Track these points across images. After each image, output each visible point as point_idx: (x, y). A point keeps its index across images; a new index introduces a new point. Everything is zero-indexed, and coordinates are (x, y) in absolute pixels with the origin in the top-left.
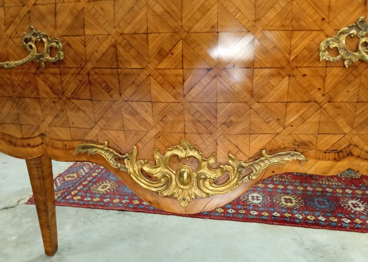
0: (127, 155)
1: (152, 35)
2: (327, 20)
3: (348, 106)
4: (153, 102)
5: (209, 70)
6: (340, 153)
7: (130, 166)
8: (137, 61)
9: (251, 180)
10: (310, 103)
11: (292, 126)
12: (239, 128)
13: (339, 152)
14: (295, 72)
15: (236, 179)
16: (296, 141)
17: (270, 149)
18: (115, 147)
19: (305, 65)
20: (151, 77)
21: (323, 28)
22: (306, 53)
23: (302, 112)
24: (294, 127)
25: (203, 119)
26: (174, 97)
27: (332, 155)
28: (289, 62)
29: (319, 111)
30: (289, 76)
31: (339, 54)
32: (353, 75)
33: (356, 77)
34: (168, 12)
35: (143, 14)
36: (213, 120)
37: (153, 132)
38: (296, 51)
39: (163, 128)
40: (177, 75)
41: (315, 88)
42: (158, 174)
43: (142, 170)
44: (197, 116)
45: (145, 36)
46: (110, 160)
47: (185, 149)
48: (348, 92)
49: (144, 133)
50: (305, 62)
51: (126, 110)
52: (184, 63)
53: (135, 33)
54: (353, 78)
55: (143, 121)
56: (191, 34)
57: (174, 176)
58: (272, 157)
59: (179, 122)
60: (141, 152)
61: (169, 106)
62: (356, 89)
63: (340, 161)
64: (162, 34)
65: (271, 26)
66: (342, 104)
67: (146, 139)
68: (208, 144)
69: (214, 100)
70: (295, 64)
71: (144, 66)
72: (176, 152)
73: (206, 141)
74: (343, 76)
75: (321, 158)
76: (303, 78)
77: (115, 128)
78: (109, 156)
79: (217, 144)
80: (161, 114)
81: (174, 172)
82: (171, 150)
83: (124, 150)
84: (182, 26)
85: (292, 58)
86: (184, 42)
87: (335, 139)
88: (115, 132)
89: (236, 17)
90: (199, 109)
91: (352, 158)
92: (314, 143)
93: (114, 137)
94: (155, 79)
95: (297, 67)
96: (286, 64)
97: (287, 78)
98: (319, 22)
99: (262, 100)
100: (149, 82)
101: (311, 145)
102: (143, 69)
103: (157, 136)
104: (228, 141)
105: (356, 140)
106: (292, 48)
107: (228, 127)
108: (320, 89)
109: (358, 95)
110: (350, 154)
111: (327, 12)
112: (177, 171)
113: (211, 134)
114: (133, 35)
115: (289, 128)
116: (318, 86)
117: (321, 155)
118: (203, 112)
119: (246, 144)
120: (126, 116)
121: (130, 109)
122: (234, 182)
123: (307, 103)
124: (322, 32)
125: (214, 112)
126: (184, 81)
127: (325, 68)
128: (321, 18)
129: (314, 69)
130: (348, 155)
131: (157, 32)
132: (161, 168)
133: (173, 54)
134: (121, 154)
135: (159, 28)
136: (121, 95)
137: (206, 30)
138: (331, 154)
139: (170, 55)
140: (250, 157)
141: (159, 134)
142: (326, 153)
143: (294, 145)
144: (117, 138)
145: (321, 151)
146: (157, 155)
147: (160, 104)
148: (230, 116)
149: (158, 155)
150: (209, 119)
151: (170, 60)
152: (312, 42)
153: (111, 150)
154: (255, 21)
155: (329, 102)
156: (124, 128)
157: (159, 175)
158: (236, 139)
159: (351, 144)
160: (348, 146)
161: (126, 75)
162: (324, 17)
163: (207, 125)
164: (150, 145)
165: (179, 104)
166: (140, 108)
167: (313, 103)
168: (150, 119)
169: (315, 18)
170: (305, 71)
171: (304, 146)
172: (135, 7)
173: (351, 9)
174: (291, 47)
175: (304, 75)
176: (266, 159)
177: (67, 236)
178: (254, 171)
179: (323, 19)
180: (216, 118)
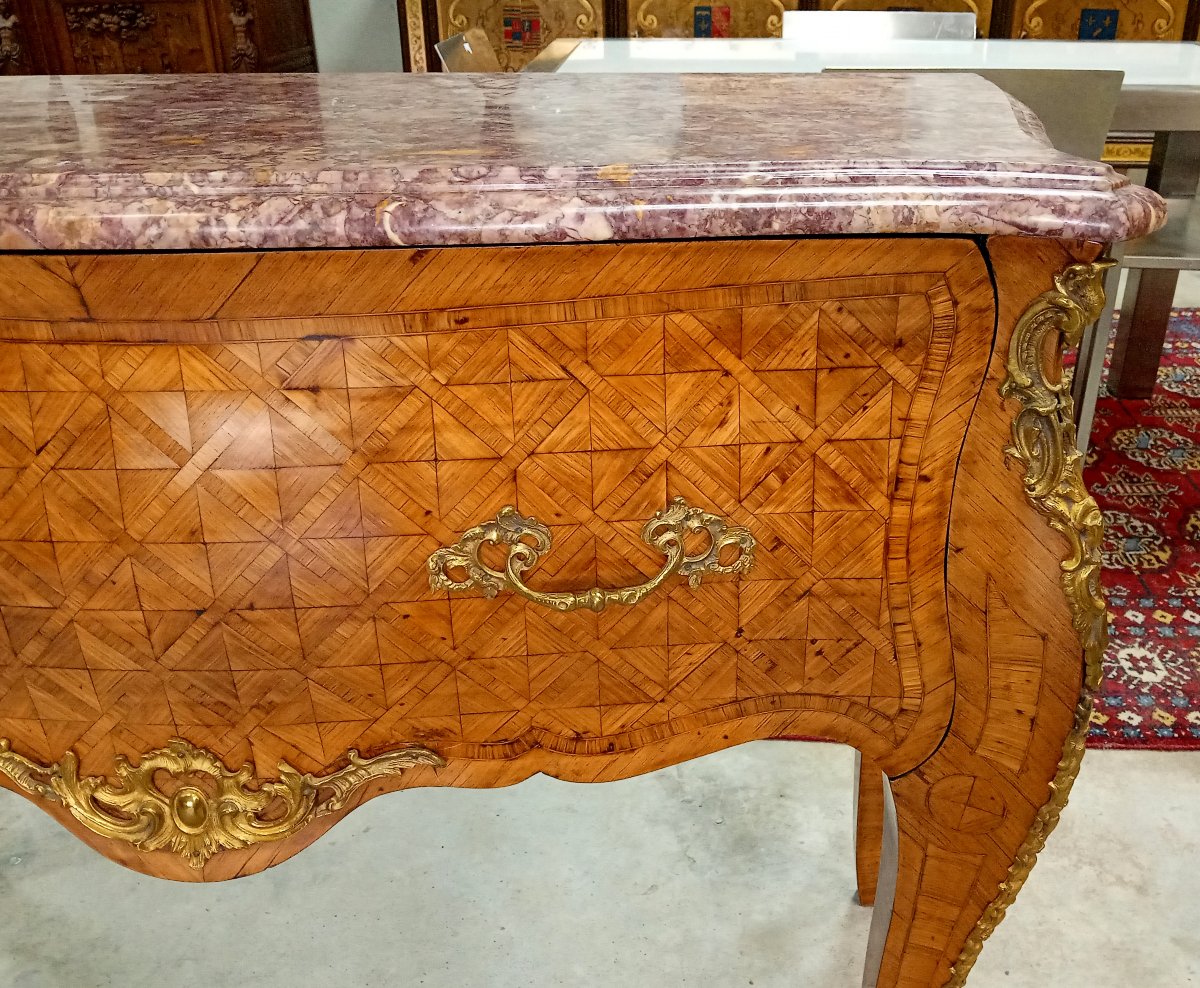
0: (55, 767)
1: (63, 545)
2: (435, 514)
3: (510, 663)
4: (92, 670)
5: (200, 613)
6: (515, 745)
7: (65, 790)
8: (38, 593)
9: (333, 811)
10: (429, 664)
11: (402, 704)
12: (292, 713)
13: (511, 744)
14: (385, 611)
15: (301, 811)
16: (418, 730)
17: (367, 746)
18: (26, 749)
19: (403, 598)
20: (76, 625)
21: (428, 529)
22: (400, 576)
23: (416, 679)
24: (406, 708)
25: (207, 699)
26: (135, 662)
27: (498, 750)
28: (368, 595)
29: (452, 675)
30: (374, 619)
31: (468, 578)
32: (508, 610)
33: (515, 614)
34: (89, 501)
35: (36, 502)
36: (231, 702)
37: (105, 724)
38: (378, 574)
39: (126, 717)
40: (132, 622)
41: (433, 637)
42: (132, 805)
43: (95, 800)
44: (195, 694)
45: (48, 546)
46: (19, 778)
47: (181, 757)
48: (505, 639)
49: (85, 726)
50: (403, 593)
51: (35, 682)
52: (142, 599)
53: (23, 540)
54: (508, 615)
55: (78, 704)
56: (148, 547)
57: (167, 809)
58: (373, 763)
59: (157, 706)
60: (86, 762)
61: (128, 677)
62: (520, 633)
63: (517, 759)
64: (84, 545)
65: (317, 530)
66: (498, 662)
67: (91, 737)
68: (232, 744)
69: (225, 666)
70: (381, 598)
71: (57, 602)
72: (161, 762)
73: (225, 738)
74: (486, 612)
75: (476, 756)
76: (404, 621)
77: (19, 715)
78: (16, 770)
79: (251, 744)
80: (113, 691)
81: (167, 801)
82: (151, 759)
83: (47, 757)
84: (125, 529)
85: (374, 586)
86: (134, 561)
87: (498, 721)
88: (20, 722)
89: (241, 514)
90: (195, 682)
91: (542, 752)
92: (458, 730)
93: (20, 731)
94: (86, 627)
95: (387, 603)
96: (364, 597)
97: (370, 623)
98: (420, 519)
99: (326, 664)
100: (73, 634)
101: (452, 735)
102: (55, 608)
103: (115, 731)
104: (273, 737)
105: (541, 719)
106: (369, 570)
107: (268, 713)
108: (444, 639)
109: (526, 643)
110: (536, 745)
111: (434, 500)
112: (172, 799)
113: (233, 725)
114: (21, 543)
115: (397, 708)
116: (439, 633)
117: (476, 751)
118: (205, 687)
119: (313, 740)
120: (38, 694)
121: (41, 681)
122: (298, 816)
123: (421, 665)
124: (429, 537)
125: (229, 687)
126: (149, 632)
127: (447, 602)
128: (423, 512)
129: (423, 605)
130: (532, 747)
131: (73, 540)
132: (136, 793)
133: (114, 583)
134: (42, 765)
135: (76, 532)
136: (16, 655)
137: (180, 539)
138: (495, 748)
139: (108, 585)
140: (327, 764)
141: (119, 728)
142: (485, 746)
143: (415, 736)
144: (28, 733)
145: (473, 744)
146: (123, 769)
147: (105, 674)
148: (266, 693)
149: (126, 769)
150: (222, 699)
151: (111, 594)
152: (410, 557)
153: (18, 758)
154: (282, 521)
155: (469, 659)
156: (37, 715)
157: (133, 809)
158: (290, 733)
159: (532, 728)
160: (530, 731)
161: (20, 618)
162: (428, 508)
163: (222, 710)
164: (105, 746)
165: (149, 674)
166: (63, 679)
167: (436, 663)
168: (92, 701)
169: (410, 512)
170: (406, 609)
171: (436, 738)
172: (17, 486)
173: (484, 490)
174: (367, 568)
175: (406, 617)
176: (360, 767)
177: (19, 817)
178: (338, 794)
179: (428, 513)
180: (237, 697)
